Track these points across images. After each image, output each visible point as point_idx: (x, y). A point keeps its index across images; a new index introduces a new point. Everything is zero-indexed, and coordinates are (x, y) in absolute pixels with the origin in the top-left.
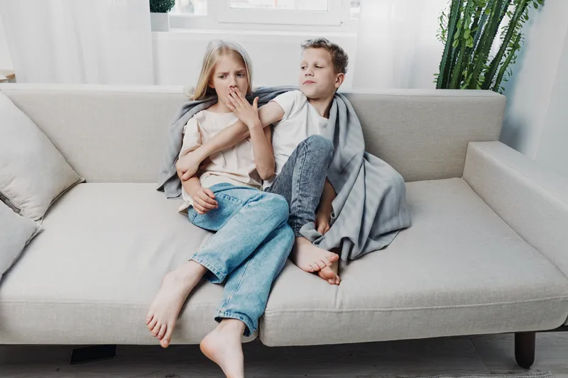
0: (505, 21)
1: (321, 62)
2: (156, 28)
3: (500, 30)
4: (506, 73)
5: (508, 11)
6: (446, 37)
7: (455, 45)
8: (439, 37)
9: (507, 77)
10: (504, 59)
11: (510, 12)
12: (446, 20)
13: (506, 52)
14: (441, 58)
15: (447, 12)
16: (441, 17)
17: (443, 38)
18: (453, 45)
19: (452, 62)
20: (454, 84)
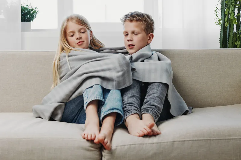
1: (137, 30)
2: (23, 30)
6: (221, 22)
8: (217, 23)
12: (219, 12)
15: (220, 6)
16: (216, 11)
17: (219, 24)
18: (225, 25)
19: (227, 37)
20: (231, 44)
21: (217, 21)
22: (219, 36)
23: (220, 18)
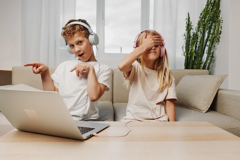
0: (207, 48)
3: (205, 52)
4: (210, 66)
5: (207, 45)
6: (185, 55)
7: (189, 56)
8: (183, 55)
9: (211, 68)
10: (209, 61)
11: (208, 45)
13: (209, 59)
14: (185, 61)
15: (185, 45)
16: (183, 48)
17: (184, 55)
18: (188, 56)
19: (189, 62)
20: (191, 67)
21: (183, 54)
22: (184, 62)
23: (185, 52)
